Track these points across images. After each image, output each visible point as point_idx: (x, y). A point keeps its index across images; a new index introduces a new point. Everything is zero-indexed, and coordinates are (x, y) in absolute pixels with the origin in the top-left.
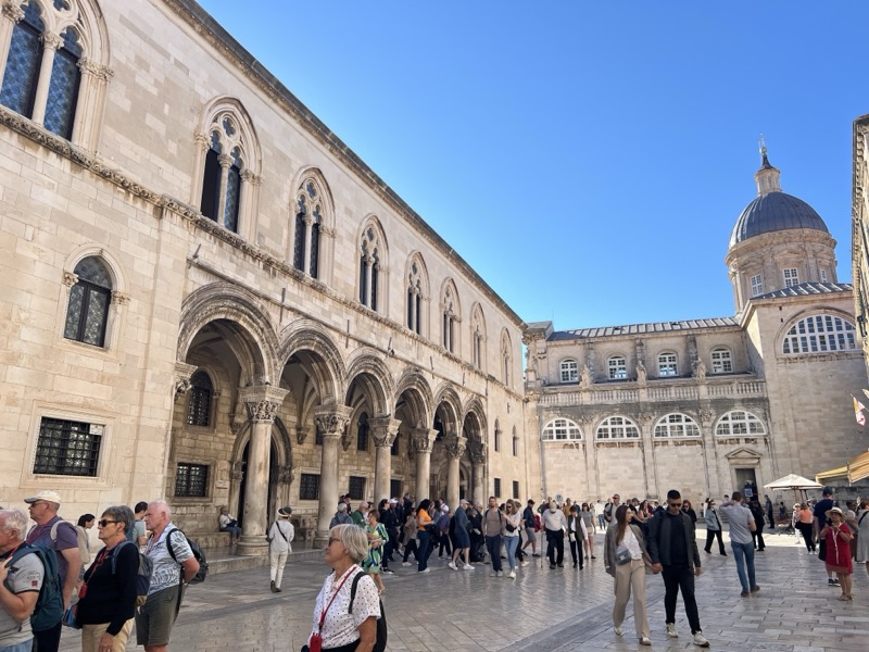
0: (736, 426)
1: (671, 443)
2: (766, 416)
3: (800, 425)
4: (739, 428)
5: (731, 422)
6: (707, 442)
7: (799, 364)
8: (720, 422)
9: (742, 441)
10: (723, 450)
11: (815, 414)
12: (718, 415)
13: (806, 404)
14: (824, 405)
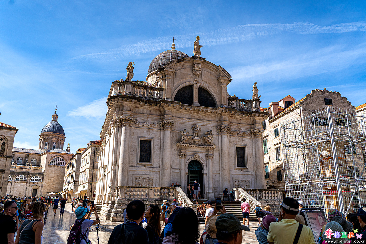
0: (35, 179)
1: (19, 182)
2: (43, 178)
3: (49, 180)
4: (36, 180)
5: (35, 178)
6: (28, 183)
7: (52, 167)
8: (32, 178)
9: (36, 183)
10: (31, 185)
11: (53, 178)
12: (32, 177)
13: (51, 176)
14: (55, 177)
